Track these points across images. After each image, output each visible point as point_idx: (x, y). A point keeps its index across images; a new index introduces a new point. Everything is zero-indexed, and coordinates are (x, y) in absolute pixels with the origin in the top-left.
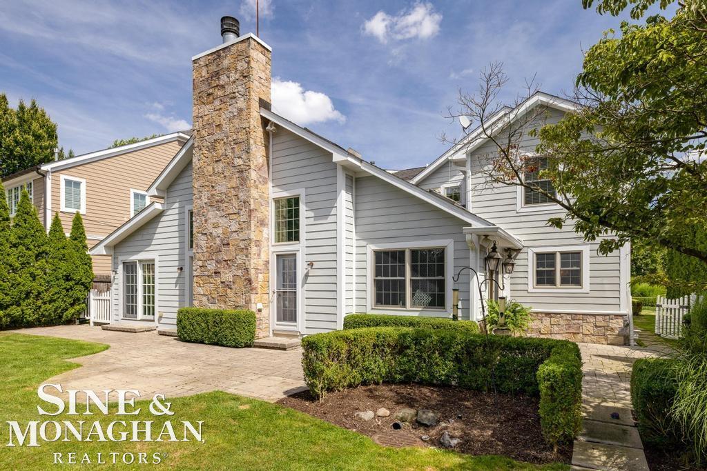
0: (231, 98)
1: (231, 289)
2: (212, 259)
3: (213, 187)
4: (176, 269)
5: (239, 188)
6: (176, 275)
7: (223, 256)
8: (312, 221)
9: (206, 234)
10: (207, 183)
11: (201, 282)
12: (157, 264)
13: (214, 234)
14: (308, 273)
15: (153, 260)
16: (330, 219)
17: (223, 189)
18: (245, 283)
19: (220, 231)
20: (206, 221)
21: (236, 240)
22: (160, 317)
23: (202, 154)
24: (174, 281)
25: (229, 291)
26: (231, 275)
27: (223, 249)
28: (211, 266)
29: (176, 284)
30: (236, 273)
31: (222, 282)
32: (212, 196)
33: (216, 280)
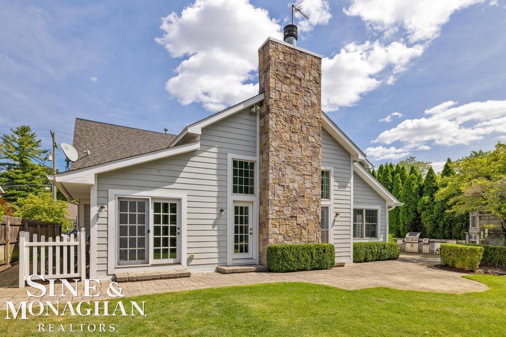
0: (306, 91)
1: (305, 229)
2: (289, 206)
3: (290, 150)
4: (214, 211)
5: (312, 158)
6: (215, 217)
7: (299, 204)
8: (337, 188)
9: (283, 186)
10: (284, 146)
11: (277, 224)
12: (184, 204)
13: (291, 187)
14: (335, 219)
15: (180, 200)
16: (347, 189)
17: (299, 155)
18: (316, 225)
19: (296, 185)
20: (283, 175)
21: (310, 194)
22: (190, 259)
23: (280, 121)
24: (212, 222)
25: (303, 231)
26: (305, 219)
27: (300, 199)
28: (288, 212)
29: (214, 225)
30: (309, 218)
31: (297, 224)
32: (289, 157)
33: (292, 223)
